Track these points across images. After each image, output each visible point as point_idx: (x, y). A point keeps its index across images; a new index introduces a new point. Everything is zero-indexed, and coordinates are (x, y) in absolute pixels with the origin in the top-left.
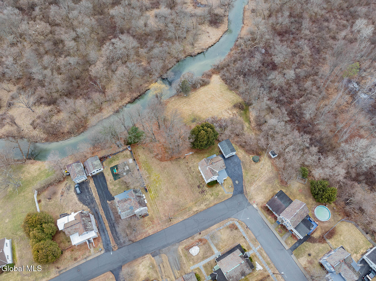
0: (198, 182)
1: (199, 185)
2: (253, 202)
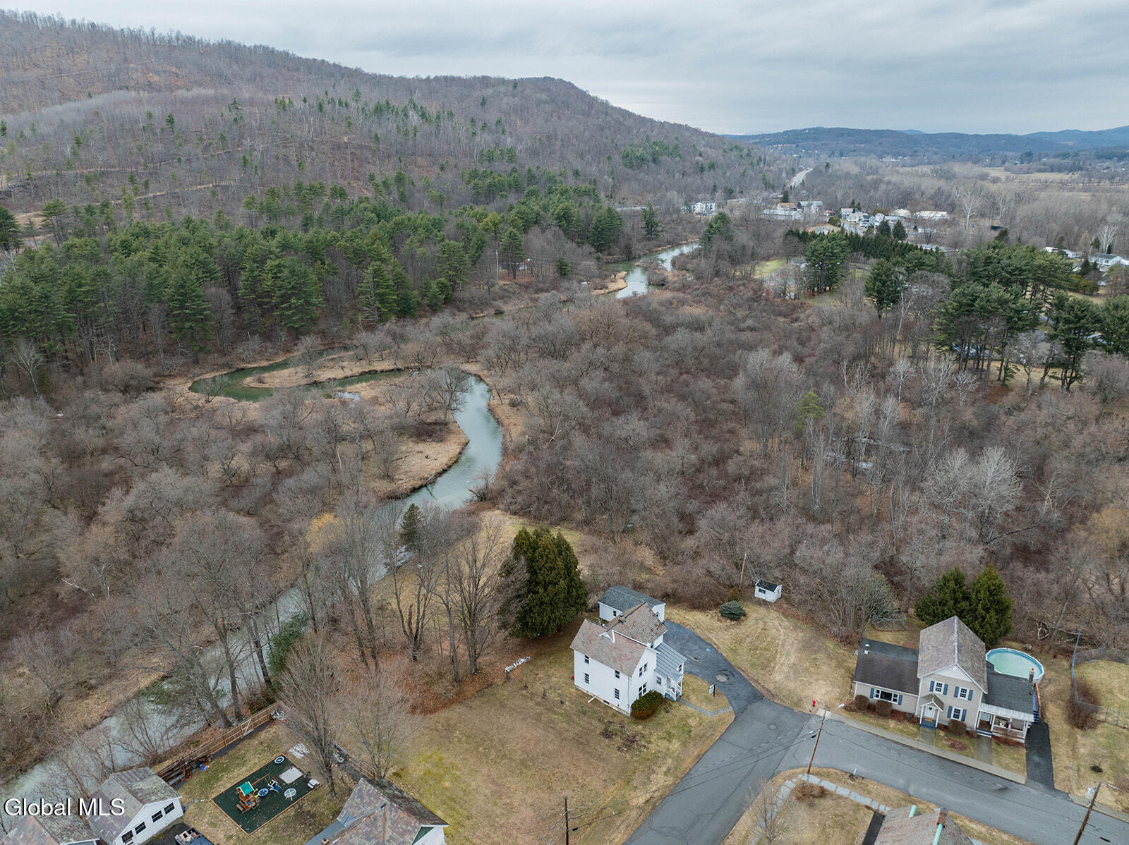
0: (595, 723)
1: (606, 730)
2: (810, 707)
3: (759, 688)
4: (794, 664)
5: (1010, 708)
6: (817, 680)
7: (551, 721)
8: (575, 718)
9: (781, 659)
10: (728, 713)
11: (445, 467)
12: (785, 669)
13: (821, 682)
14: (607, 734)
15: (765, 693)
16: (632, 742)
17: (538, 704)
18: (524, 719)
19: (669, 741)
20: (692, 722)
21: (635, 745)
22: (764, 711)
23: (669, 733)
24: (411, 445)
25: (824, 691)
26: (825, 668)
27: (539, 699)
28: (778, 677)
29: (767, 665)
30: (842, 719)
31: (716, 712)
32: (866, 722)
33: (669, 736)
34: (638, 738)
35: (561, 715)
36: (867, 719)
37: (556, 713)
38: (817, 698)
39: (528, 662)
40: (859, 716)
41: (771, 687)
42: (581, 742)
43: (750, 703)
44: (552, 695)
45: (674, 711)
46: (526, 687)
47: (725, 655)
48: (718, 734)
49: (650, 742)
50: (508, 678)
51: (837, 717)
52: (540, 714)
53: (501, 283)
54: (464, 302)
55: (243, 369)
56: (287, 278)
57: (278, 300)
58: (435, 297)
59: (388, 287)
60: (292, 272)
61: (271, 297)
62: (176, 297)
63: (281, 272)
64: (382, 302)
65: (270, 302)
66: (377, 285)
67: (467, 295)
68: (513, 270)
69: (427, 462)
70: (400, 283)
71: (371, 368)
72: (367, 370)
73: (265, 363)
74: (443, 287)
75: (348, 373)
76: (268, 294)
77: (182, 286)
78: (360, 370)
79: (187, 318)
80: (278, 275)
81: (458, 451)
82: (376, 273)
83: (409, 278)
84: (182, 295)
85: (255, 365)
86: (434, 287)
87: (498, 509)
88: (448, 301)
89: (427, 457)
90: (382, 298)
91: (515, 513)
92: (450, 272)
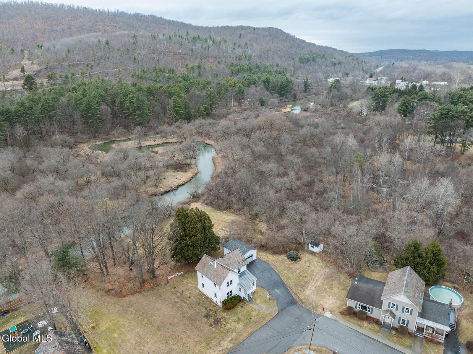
0: (203, 309)
1: (207, 314)
2: (321, 311)
3: (296, 298)
4: (319, 286)
5: (435, 321)
6: (329, 296)
7: (181, 307)
8: (194, 306)
9: (312, 283)
10: (274, 310)
11: (184, 183)
12: (313, 288)
13: (331, 297)
14: (207, 316)
15: (298, 300)
16: (219, 322)
17: (178, 297)
18: (167, 304)
19: (238, 323)
20: (253, 314)
21: (219, 324)
22: (295, 311)
23: (239, 319)
24: (172, 173)
25: (331, 302)
26: (335, 290)
27: (179, 294)
28: (308, 292)
29: (303, 286)
30: (337, 319)
31: (268, 309)
32: (351, 322)
33: (238, 321)
34: (222, 320)
35: (187, 304)
36: (351, 320)
37: (185, 302)
38: (326, 306)
39: (181, 275)
40: (347, 318)
41: (302, 297)
42: (192, 319)
43: (288, 306)
44: (186, 293)
45: (245, 307)
46: (175, 288)
47: (283, 278)
48: (265, 322)
49: (227, 323)
50: (168, 282)
51: (335, 318)
52: (176, 303)
53: (234, 108)
54: (216, 115)
55: (114, 141)
56: (135, 102)
57: (131, 112)
58: (202, 113)
59: (179, 107)
60: (138, 100)
61: (129, 110)
62: (85, 109)
63: (133, 99)
64: (176, 113)
65: (128, 113)
66: (175, 106)
67: (217, 112)
68: (240, 103)
69: (176, 180)
70: (186, 106)
71: (167, 141)
72: (165, 142)
73: (124, 139)
74: (206, 109)
75: (156, 143)
76: (128, 109)
77: (88, 104)
78: (162, 142)
79: (90, 118)
80: (132, 101)
81: (192, 176)
82: (175, 101)
83: (191, 105)
84: (88, 108)
85: (119, 139)
86: (202, 108)
87: (200, 202)
88: (208, 115)
89: (176, 178)
90: (177, 112)
91: (207, 204)
92: (210, 102)
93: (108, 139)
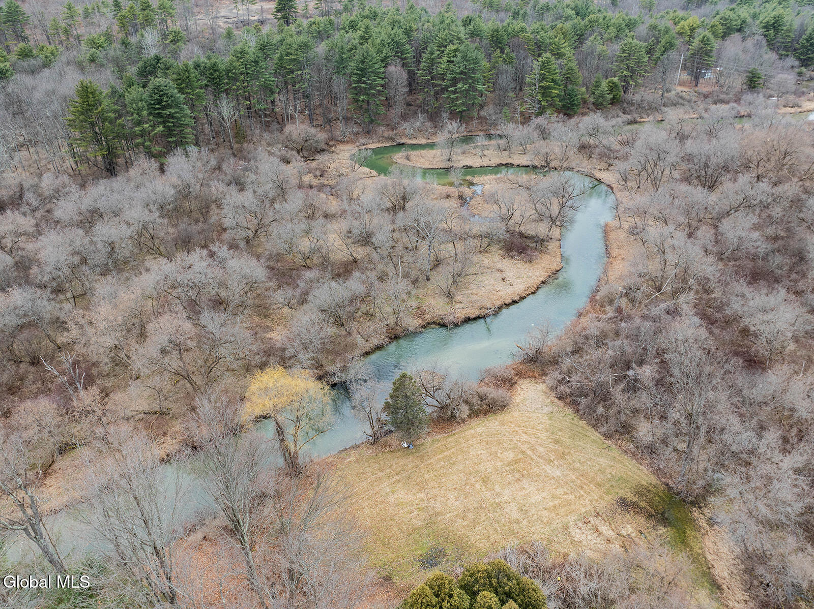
11: (517, 298)
24: (496, 258)
53: (679, 89)
54: (633, 105)
56: (458, 63)
57: (448, 83)
58: (602, 96)
59: (553, 80)
60: (464, 57)
61: (444, 79)
62: (355, 71)
63: (455, 56)
64: (544, 95)
65: (441, 85)
66: (543, 78)
67: (637, 98)
68: (697, 77)
69: (500, 286)
70: (569, 79)
72: (504, 162)
74: (613, 87)
75: (486, 162)
76: (443, 77)
77: (363, 62)
78: (498, 161)
80: (452, 59)
81: (542, 279)
83: (580, 75)
84: (362, 70)
86: (604, 85)
88: (614, 102)
89: (503, 279)
90: (545, 91)
92: (625, 72)
93: (393, 140)
